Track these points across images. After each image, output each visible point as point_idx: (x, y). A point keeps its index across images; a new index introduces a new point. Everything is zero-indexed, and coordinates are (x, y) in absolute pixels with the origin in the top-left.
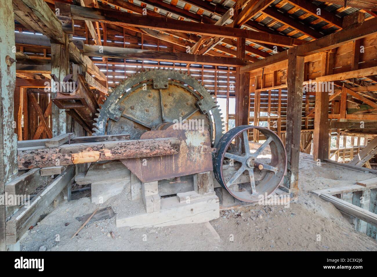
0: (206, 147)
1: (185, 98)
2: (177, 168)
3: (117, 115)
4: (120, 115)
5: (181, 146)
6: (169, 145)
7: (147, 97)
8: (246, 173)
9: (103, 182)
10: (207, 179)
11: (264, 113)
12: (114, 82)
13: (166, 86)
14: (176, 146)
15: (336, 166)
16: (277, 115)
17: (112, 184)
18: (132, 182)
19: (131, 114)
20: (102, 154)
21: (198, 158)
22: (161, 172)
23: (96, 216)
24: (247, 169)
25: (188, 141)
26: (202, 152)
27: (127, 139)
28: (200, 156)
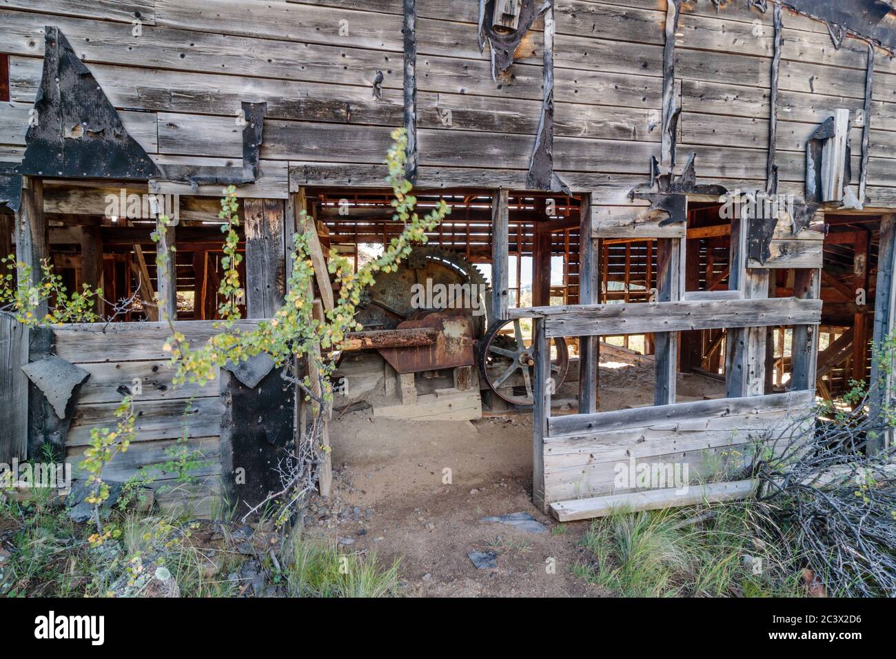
0: (466, 338)
1: (448, 278)
2: (434, 360)
3: (366, 301)
4: (370, 302)
5: (439, 337)
6: (425, 335)
7: (400, 279)
8: (519, 372)
9: (356, 376)
10: (468, 374)
11: (617, 283)
12: (337, 233)
13: (423, 266)
14: (433, 337)
15: (706, 379)
16: (644, 288)
17: (365, 378)
18: (387, 376)
19: (382, 299)
20: (364, 342)
21: (457, 351)
22: (417, 364)
23: (352, 408)
24: (520, 366)
25: (446, 332)
26: (461, 344)
27: (381, 329)
28: (460, 349)
